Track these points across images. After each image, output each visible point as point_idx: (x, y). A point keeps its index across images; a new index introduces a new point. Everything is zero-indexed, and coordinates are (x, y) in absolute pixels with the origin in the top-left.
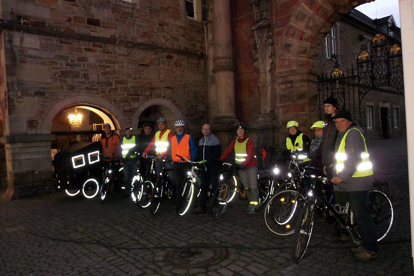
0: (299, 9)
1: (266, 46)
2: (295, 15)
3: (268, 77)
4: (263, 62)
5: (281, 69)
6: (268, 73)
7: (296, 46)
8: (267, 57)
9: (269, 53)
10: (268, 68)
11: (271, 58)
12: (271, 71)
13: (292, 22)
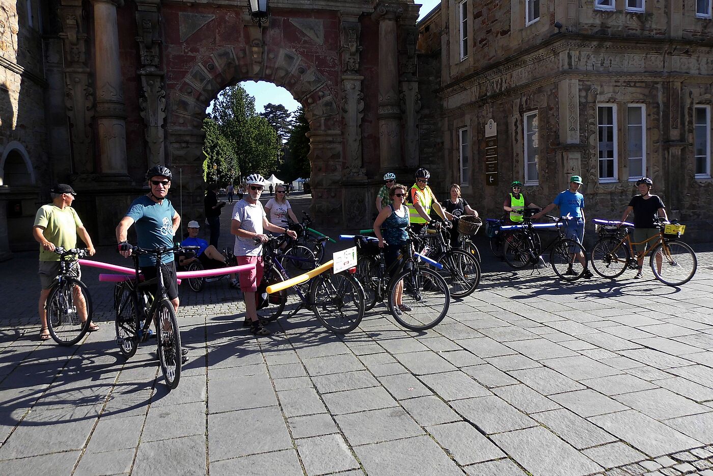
0: (196, 68)
1: (158, 98)
2: (192, 72)
3: (161, 133)
4: (154, 115)
5: (172, 126)
6: (160, 128)
7: (193, 106)
8: (160, 110)
9: (162, 106)
10: (161, 122)
11: (164, 111)
12: (163, 126)
13: (188, 79)
